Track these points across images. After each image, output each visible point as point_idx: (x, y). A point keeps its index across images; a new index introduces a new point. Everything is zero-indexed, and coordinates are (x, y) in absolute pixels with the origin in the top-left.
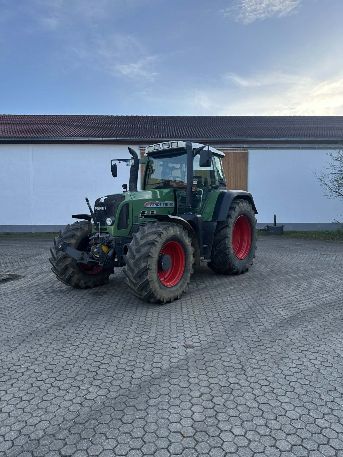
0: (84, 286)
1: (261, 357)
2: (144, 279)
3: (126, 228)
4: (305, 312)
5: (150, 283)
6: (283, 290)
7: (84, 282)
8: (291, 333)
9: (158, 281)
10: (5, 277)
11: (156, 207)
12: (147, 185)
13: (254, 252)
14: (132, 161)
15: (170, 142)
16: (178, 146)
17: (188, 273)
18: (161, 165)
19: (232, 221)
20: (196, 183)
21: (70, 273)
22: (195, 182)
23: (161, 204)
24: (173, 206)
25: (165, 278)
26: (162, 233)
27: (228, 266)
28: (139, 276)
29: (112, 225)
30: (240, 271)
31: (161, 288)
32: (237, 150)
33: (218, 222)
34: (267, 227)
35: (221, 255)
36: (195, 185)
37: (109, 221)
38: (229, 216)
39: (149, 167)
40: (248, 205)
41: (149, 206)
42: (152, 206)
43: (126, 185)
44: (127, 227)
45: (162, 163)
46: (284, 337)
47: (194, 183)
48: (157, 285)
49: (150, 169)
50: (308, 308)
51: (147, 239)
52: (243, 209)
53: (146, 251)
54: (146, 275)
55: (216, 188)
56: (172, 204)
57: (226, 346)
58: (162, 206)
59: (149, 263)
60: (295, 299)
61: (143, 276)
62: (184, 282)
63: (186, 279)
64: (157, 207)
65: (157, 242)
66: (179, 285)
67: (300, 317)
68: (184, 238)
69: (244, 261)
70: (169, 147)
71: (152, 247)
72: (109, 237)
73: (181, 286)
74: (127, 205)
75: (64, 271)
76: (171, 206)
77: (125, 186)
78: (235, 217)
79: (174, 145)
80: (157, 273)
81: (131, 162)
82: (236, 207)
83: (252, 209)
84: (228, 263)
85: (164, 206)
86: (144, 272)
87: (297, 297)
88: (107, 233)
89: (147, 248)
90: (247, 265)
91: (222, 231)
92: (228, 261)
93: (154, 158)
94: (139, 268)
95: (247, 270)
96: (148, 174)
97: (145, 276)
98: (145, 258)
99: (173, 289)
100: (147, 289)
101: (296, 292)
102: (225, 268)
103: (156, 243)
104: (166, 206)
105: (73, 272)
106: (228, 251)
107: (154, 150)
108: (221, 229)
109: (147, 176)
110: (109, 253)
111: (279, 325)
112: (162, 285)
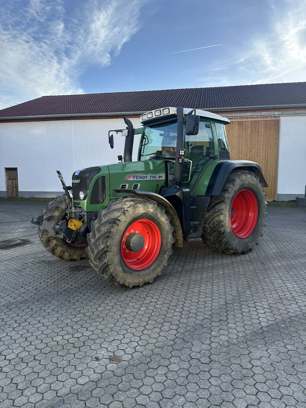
0: (69, 258)
1: (195, 394)
2: (103, 262)
3: (102, 203)
4: (293, 318)
5: (110, 266)
6: (280, 281)
7: (68, 255)
8: (257, 354)
9: (121, 264)
10: (18, 241)
11: (140, 179)
12: (143, 155)
13: (261, 230)
14: (126, 131)
15: (161, 109)
16: (169, 113)
17: (166, 254)
18: (161, 135)
19: (229, 195)
20: (183, 154)
21: (53, 246)
22: (182, 152)
23: (146, 176)
24: (164, 178)
25: (138, 259)
26: (127, 211)
27: (224, 246)
28: (98, 257)
29: (84, 199)
30: (240, 251)
31: (125, 271)
32: (268, 117)
33: (212, 197)
34: (297, 198)
35: (215, 233)
36: (182, 155)
37: (82, 195)
38: (225, 190)
39: (145, 137)
40: (253, 177)
41: (131, 179)
42: (135, 179)
43: (122, 156)
44: (103, 201)
45: (163, 132)
46: (245, 361)
47: (181, 154)
48: (119, 269)
49: (145, 139)
50: (301, 313)
51: (109, 218)
52: (247, 182)
53: (106, 231)
54: (105, 257)
55: (214, 158)
56: (162, 176)
57: (160, 366)
58: (148, 178)
59: (108, 244)
60: (290, 297)
61: (102, 258)
62: (158, 264)
63: (162, 262)
64: (142, 179)
65: (120, 221)
66: (152, 268)
67: (283, 328)
68: (159, 216)
69: (246, 240)
70: (161, 114)
71: (112, 227)
72: (81, 212)
73: (155, 269)
74: (103, 178)
75: (47, 243)
76: (161, 179)
77: (120, 158)
78: (233, 191)
79: (166, 112)
80: (119, 256)
81: (125, 133)
82: (235, 180)
83: (260, 181)
84: (224, 242)
85: (152, 179)
86: (103, 254)
87: (294, 294)
88: (80, 208)
89: (108, 228)
90: (250, 244)
91: (216, 207)
92: (224, 241)
93: (151, 127)
94: (98, 249)
95: (251, 250)
96: (143, 144)
97: (103, 259)
98: (104, 239)
99: (142, 273)
100: (107, 272)
101: (296, 286)
102: (221, 248)
103: (118, 222)
104: (154, 179)
105: (56, 244)
106: (223, 229)
107: (148, 119)
108: (215, 205)
109: (143, 147)
110: (81, 229)
111: (248, 337)
112: (126, 269)
